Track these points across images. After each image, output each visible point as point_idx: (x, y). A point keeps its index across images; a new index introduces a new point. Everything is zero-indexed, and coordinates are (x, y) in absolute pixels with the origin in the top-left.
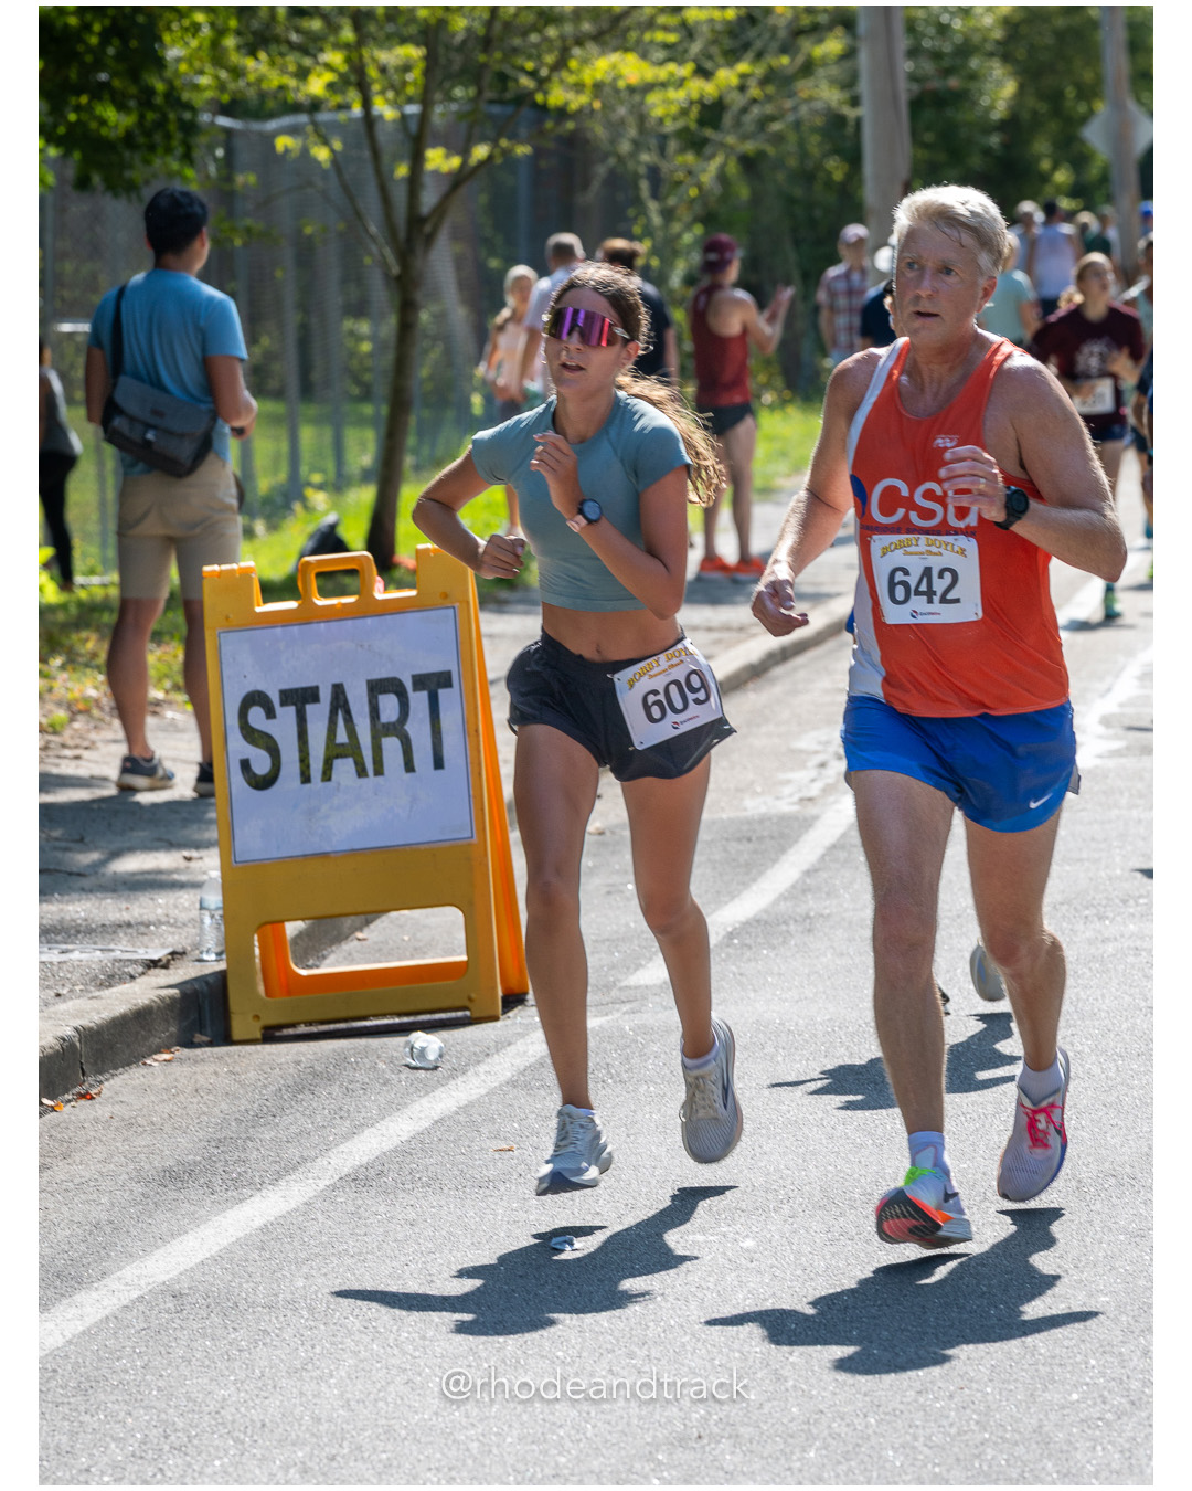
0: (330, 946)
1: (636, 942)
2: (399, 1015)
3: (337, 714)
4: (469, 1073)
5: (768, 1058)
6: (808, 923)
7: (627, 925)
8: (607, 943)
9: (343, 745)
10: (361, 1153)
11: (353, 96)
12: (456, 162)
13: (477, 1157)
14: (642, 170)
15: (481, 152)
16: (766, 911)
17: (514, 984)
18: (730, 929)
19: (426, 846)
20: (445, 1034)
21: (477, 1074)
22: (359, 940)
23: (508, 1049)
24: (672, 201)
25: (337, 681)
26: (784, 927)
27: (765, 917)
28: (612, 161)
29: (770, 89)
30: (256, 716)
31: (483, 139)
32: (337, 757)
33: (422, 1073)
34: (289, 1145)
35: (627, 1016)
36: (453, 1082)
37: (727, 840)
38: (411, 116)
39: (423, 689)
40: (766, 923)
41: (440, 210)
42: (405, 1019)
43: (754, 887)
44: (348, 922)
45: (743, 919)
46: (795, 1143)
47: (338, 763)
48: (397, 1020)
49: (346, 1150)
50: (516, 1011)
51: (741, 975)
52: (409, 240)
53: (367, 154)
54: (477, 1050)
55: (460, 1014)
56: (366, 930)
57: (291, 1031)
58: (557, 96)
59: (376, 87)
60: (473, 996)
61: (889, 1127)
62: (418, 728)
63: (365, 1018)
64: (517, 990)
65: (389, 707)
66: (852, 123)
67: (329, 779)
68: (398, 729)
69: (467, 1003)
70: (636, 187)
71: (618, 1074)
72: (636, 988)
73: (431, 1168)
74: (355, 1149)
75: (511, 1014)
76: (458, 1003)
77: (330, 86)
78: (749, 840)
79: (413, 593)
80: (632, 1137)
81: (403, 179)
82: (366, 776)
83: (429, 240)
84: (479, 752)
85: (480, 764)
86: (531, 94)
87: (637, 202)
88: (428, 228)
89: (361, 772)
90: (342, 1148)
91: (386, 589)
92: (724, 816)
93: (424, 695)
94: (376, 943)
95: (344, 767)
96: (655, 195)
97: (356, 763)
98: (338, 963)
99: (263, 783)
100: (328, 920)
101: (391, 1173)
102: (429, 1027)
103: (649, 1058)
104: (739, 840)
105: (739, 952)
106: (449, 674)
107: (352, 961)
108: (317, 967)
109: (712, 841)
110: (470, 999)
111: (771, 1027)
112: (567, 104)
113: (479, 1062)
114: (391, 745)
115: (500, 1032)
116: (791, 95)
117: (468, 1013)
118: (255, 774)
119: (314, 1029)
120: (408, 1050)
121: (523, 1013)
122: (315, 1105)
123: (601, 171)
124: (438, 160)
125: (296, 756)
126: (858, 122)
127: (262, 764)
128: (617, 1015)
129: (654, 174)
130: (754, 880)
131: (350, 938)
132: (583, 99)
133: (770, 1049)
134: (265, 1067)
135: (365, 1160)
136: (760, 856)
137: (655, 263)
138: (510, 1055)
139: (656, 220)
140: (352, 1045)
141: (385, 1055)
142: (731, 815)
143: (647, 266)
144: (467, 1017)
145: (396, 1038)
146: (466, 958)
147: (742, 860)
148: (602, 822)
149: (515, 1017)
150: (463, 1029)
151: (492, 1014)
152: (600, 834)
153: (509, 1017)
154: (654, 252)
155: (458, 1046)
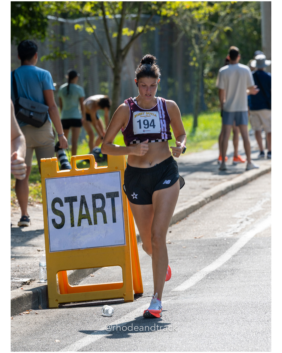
0: (82, 278)
1: (178, 277)
2: (103, 300)
3: (82, 205)
4: (122, 318)
5: (216, 314)
6: (233, 271)
7: (176, 272)
9: (84, 214)
10: (85, 343)
11: (100, 12)
12: (132, 32)
13: (121, 344)
14: (193, 36)
15: (140, 29)
16: (220, 268)
17: (138, 290)
18: (208, 273)
19: (110, 247)
20: (115, 306)
21: (124, 318)
22: (91, 276)
23: (134, 310)
24: (202, 46)
25: (82, 195)
26: (225, 273)
27: (219, 270)
28: (183, 33)
29: (233, 10)
30: (57, 206)
31: (141, 25)
32: (82, 219)
33: (107, 318)
34: (63, 340)
35: (173, 300)
36: (116, 321)
37: (209, 246)
38: (118, 18)
39: (110, 197)
40: (219, 271)
41: (127, 47)
42: (104, 301)
43: (217, 260)
44: (88, 271)
45: (212, 270)
46: (221, 340)
47: (83, 220)
48: (101, 302)
49: (81, 342)
50: (139, 299)
51: (210, 288)
52: (117, 57)
53: (104, 30)
54: (125, 311)
55: (121, 300)
56: (94, 273)
57: (68, 305)
58: (164, 12)
59: (106, 9)
60: (125, 294)
61: (251, 335)
62: (108, 209)
63: (91, 301)
64: (139, 292)
65: (99, 203)
66: (259, 21)
67: (80, 226)
68: (101, 210)
69: (123, 296)
70: (191, 41)
71: (168, 319)
72: (177, 291)
73: (107, 348)
74: (83, 341)
75: (137, 300)
76: (120, 296)
77: (92, 8)
78: (216, 246)
79: (107, 167)
80: (171, 338)
81: (115, 38)
82: (92, 225)
83: (124, 57)
84: (127, 217)
85: (127, 221)
86: (155, 11)
87: (192, 45)
88: (123, 53)
89: (90, 223)
90: (79, 341)
91: (98, 166)
92: (209, 238)
93: (110, 199)
94: (97, 277)
95: (85, 222)
96: (197, 44)
97: (88, 221)
98: (84, 283)
99: (59, 227)
100: (81, 270)
101: (94, 349)
102: (109, 304)
103: (178, 313)
104: (213, 246)
105: (210, 280)
106: (118, 192)
107: (89, 283)
108: (77, 285)
109: (205, 246)
110: (124, 295)
111: (217, 304)
112: (167, 14)
113: (125, 315)
114: (100, 215)
115: (133, 305)
116: (240, 12)
117: (124, 299)
118: (56, 224)
119: (75, 304)
121: (141, 299)
122: (72, 328)
123: (181, 35)
124: (126, 32)
125: (70, 218)
126: (260, 21)
127: (59, 221)
128: (170, 300)
129: (197, 37)
130: (217, 258)
131: (88, 276)
132: (172, 13)
133: (217, 311)
134: (58, 316)
135: (86, 345)
136: (219, 251)
137: (197, 65)
138: (135, 312)
139: (197, 51)
140: (86, 309)
141: (96, 312)
142: (211, 238)
143: (194, 66)
144: (123, 301)
145: (100, 307)
146: (122, 282)
147: (214, 252)
148: (170, 240)
149: (138, 301)
150: (121, 304)
151: (131, 300)
152: (170, 243)
153: (136, 301)
154: (197, 61)
155: (119, 309)
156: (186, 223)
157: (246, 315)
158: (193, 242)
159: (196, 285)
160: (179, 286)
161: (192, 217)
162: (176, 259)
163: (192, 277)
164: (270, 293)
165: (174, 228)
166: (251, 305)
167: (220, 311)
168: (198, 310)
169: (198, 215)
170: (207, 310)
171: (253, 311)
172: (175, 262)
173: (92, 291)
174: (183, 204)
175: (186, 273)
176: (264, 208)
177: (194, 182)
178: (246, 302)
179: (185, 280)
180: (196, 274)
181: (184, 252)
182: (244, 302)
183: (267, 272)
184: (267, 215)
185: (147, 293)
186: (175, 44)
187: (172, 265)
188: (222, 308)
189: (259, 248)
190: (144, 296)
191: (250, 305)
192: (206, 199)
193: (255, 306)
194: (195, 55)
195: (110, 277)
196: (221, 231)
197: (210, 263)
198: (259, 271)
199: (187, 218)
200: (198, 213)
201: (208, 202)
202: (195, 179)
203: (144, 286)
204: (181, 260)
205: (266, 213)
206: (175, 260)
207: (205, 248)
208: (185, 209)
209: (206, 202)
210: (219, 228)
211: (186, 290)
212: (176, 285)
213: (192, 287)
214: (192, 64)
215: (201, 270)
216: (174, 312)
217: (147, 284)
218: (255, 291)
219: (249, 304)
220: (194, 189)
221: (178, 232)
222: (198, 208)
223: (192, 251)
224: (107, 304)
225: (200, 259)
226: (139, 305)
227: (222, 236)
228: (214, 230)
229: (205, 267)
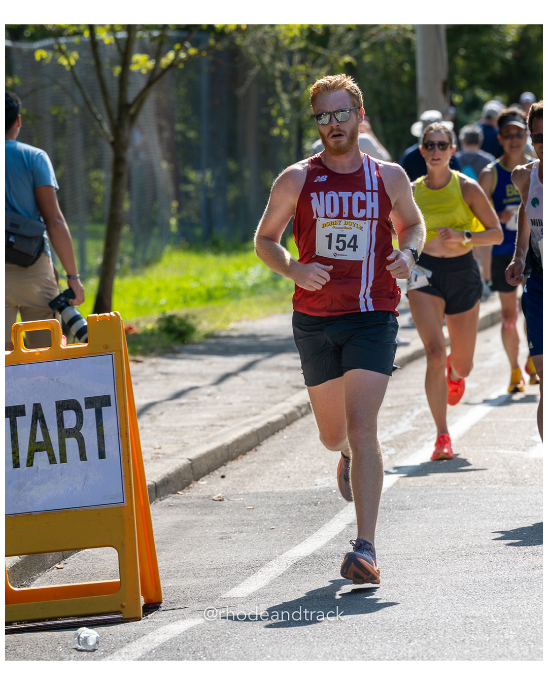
0: (39, 573)
4: (115, 654)
8: (216, 571)
9: (40, 443)
12: (152, 64)
14: (277, 74)
16: (320, 550)
17: (152, 596)
18: (296, 562)
19: (93, 508)
20: (103, 629)
22: (57, 569)
27: (319, 553)
28: (258, 67)
33: (85, 653)
36: (105, 660)
37: (302, 504)
38: (121, 39)
39: (92, 407)
40: (319, 557)
41: (140, 98)
44: (50, 556)
45: (305, 555)
48: (76, 620)
50: (153, 614)
52: (120, 118)
54: (123, 638)
55: (116, 616)
56: (63, 562)
57: (8, 627)
60: (124, 604)
63: (56, 619)
64: (154, 601)
67: (31, 465)
69: (120, 609)
70: (273, 85)
72: (230, 599)
75: (149, 616)
76: (115, 609)
78: (316, 504)
79: (85, 345)
81: (116, 76)
83: (133, 119)
84: (128, 447)
87: (275, 94)
88: (132, 111)
93: (92, 411)
94: (68, 571)
95: (41, 458)
96: (285, 90)
98: (43, 583)
100: (36, 556)
102: (91, 625)
105: (299, 576)
106: (108, 397)
107: (52, 582)
108: (28, 586)
110: (122, 607)
113: (122, 647)
115: (140, 628)
117: (120, 615)
119: (23, 626)
120: (76, 639)
121: (157, 616)
123: (253, 73)
125: (10, 450)
129: (285, 76)
131: (51, 568)
136: (322, 515)
137: (286, 133)
138: (143, 642)
139: (287, 106)
140: (43, 636)
141: (62, 642)
142: (306, 488)
143: (281, 136)
144: (121, 618)
145: (71, 632)
146: (119, 580)
147: (310, 517)
148: (223, 493)
149: (151, 618)
150: (116, 626)
151: (136, 616)
152: (220, 500)
153: (147, 618)
154: (285, 126)
155: (110, 636)
156: (256, 459)
157: (370, 646)
158: (269, 498)
159: (269, 586)
160: (235, 588)
161: (269, 447)
162: (233, 531)
163: (262, 569)
164: (420, 600)
165: (231, 468)
166: (382, 625)
167: (317, 639)
168: (272, 637)
169: (281, 440)
170: (289, 636)
171: (384, 639)
172: (231, 538)
173: (56, 598)
174: (252, 419)
175: (252, 561)
176: (417, 426)
177: (276, 375)
178: (370, 620)
179: (249, 576)
180: (273, 562)
181: (249, 518)
182: (366, 620)
183: (417, 558)
184: (423, 441)
185: (171, 603)
186: (241, 92)
187: (224, 545)
188: (320, 631)
189: (403, 509)
190: (164, 609)
191: (379, 626)
192: (299, 408)
193: (388, 628)
194: (281, 114)
195: (96, 569)
196: (326, 474)
197: (302, 539)
198: (399, 556)
199: (257, 448)
200: (282, 437)
201: (303, 416)
202: (278, 368)
203: (165, 588)
204: (242, 534)
205: (421, 438)
206: (230, 535)
207: (292, 510)
208: (255, 430)
209: (299, 414)
210: (323, 467)
211: (249, 596)
212: (230, 585)
213: (263, 588)
214: (276, 132)
215: (283, 555)
216: (222, 640)
217: (170, 584)
218: (389, 596)
219: (377, 624)
220: (276, 388)
221: (240, 476)
222: (283, 428)
223: (266, 517)
224: (87, 626)
225: (282, 531)
226: (151, 627)
227: (327, 485)
228: (312, 472)
229: (290, 549)
